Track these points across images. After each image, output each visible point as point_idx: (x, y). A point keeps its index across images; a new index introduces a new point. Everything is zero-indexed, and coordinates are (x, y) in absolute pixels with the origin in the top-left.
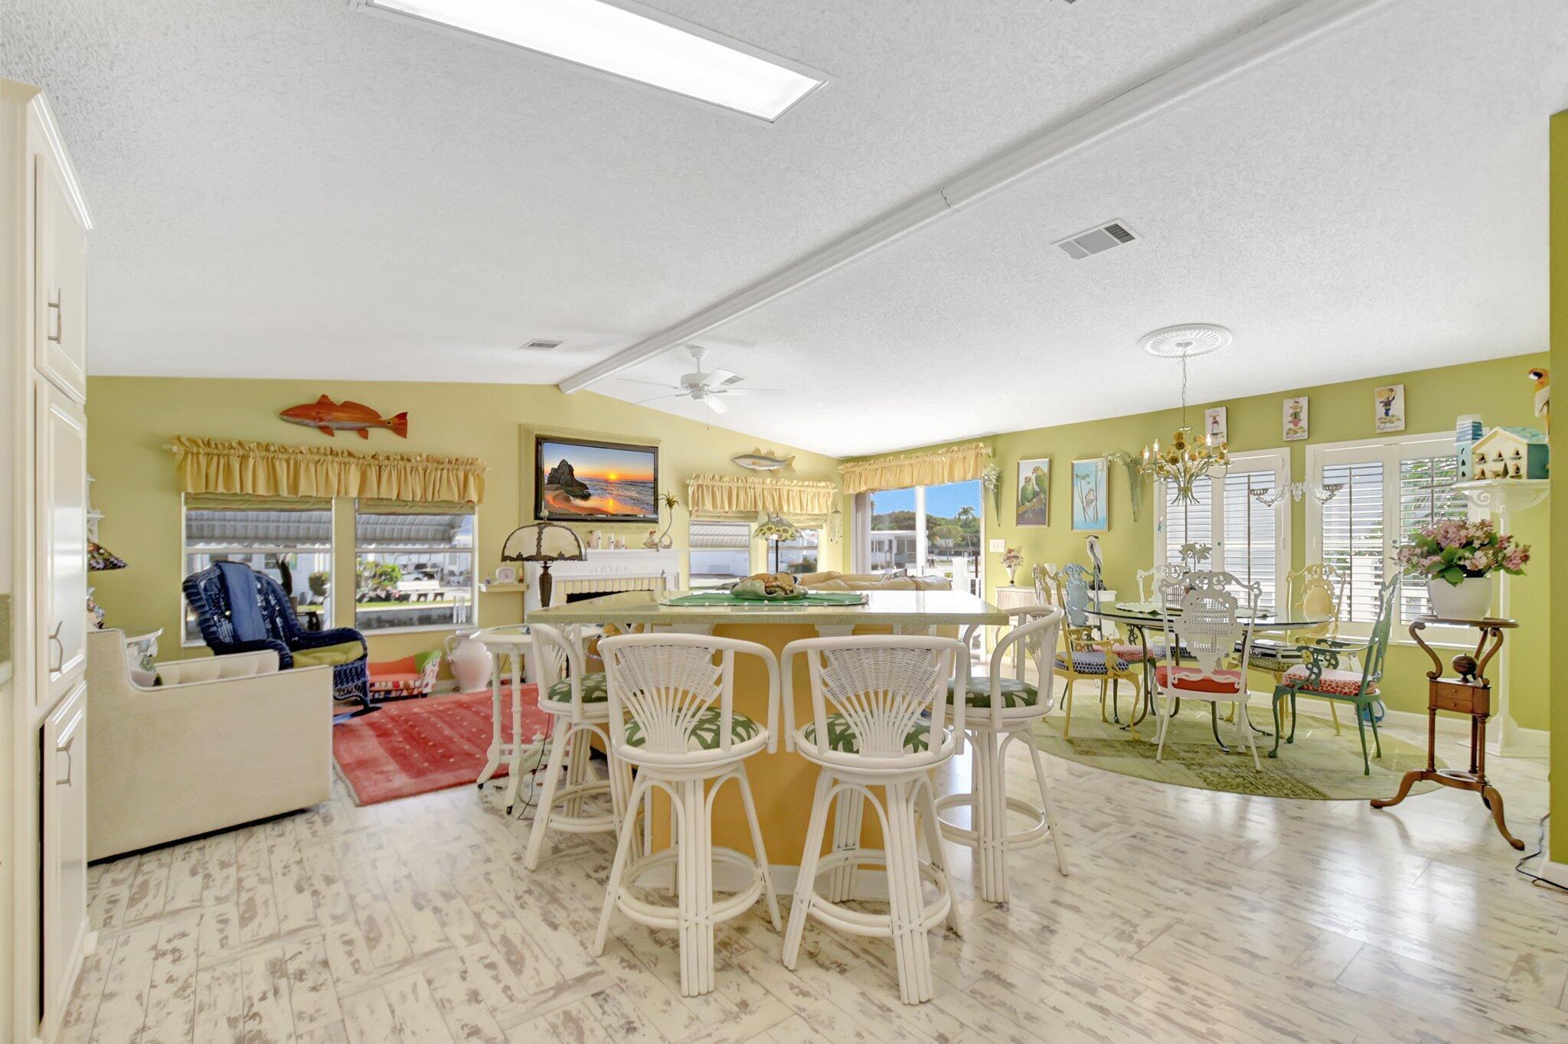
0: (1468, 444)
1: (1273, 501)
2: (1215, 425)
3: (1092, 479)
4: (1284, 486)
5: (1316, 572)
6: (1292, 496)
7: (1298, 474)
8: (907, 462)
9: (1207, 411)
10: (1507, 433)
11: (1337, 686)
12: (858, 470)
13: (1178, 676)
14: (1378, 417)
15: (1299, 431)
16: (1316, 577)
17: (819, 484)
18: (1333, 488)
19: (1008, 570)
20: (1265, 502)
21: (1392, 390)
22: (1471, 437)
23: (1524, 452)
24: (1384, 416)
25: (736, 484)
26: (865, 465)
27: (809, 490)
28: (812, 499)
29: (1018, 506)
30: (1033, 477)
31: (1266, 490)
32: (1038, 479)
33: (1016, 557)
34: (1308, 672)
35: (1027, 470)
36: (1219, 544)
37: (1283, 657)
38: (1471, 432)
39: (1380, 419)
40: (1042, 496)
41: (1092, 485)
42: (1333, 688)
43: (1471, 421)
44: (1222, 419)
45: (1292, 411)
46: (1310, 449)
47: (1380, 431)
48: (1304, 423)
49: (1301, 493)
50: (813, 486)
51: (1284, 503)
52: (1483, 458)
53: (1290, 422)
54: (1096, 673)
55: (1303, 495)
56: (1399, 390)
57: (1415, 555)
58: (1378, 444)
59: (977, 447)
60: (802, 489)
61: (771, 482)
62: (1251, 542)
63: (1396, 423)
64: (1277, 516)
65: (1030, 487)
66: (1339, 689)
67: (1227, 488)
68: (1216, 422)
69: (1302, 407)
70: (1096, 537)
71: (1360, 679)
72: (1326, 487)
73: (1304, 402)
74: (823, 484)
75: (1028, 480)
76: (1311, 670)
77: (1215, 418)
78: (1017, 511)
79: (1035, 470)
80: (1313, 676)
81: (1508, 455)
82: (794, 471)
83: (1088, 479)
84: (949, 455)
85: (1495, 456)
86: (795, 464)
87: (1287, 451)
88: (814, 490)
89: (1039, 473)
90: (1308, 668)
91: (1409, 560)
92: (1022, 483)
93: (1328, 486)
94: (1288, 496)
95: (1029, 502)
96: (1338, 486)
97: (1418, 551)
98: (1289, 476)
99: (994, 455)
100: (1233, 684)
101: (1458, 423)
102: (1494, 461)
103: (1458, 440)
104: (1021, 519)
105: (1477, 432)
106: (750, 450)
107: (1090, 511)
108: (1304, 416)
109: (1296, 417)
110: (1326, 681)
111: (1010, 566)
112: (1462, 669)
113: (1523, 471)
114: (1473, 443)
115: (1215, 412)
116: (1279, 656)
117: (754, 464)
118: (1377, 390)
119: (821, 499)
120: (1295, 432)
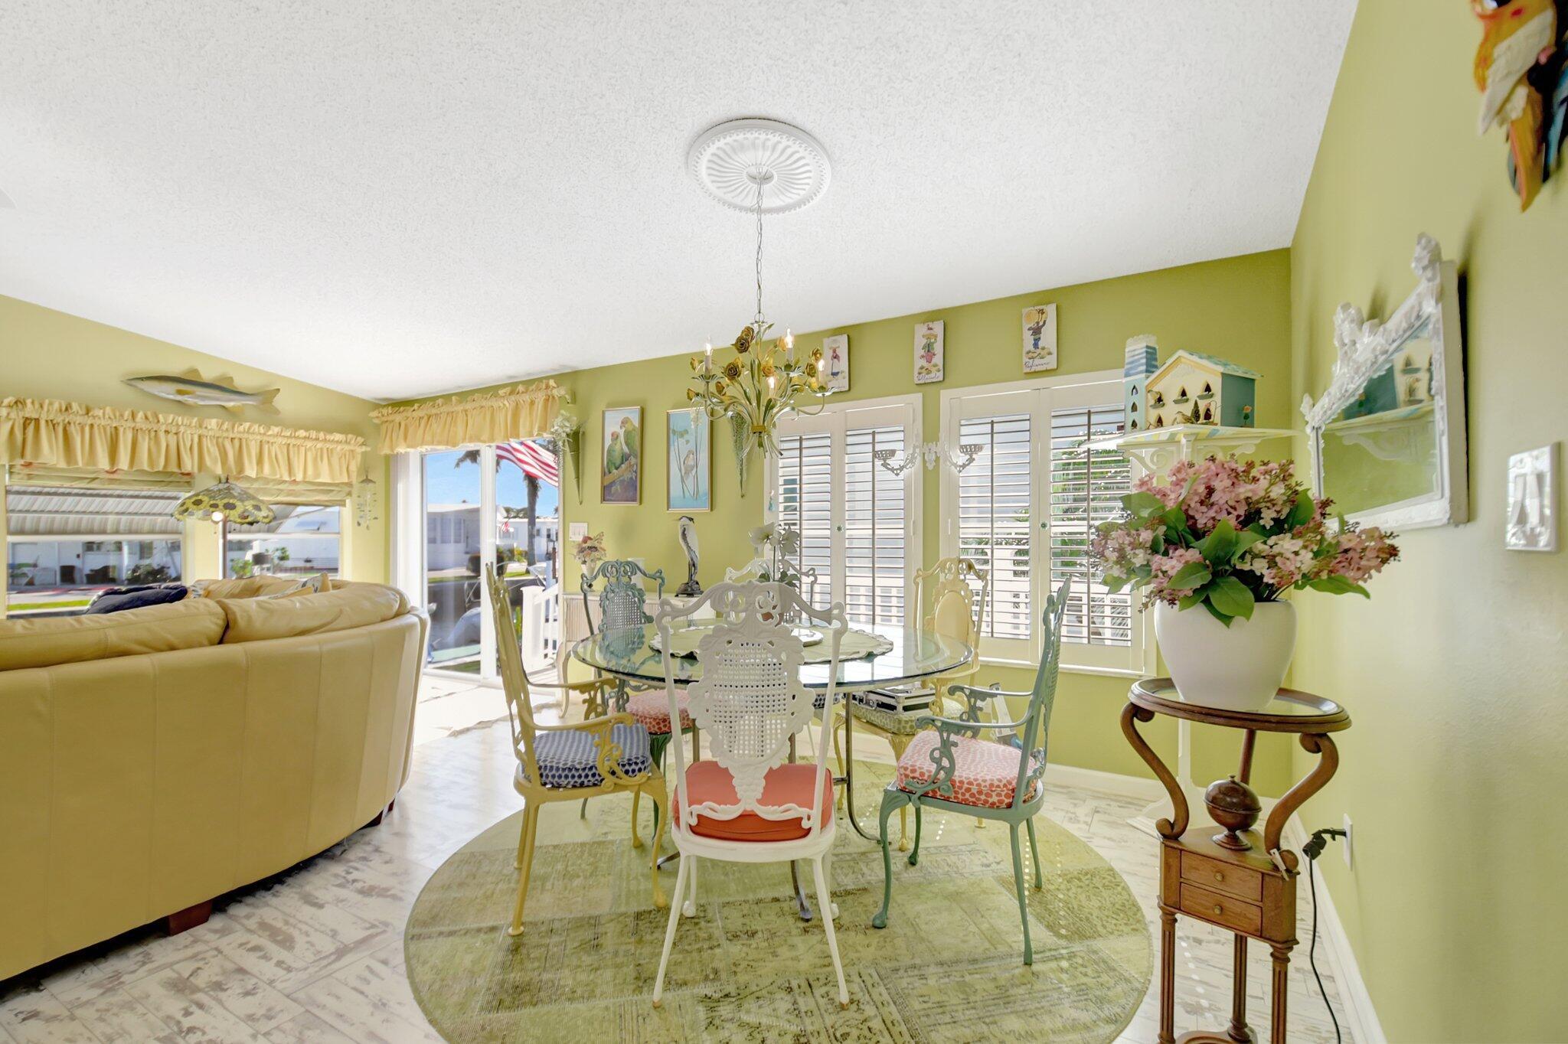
0: (1140, 379)
1: (901, 468)
2: (836, 360)
3: (691, 437)
4: (915, 447)
5: (950, 569)
6: (924, 462)
7: (930, 432)
8: (460, 408)
9: (826, 341)
10: (1195, 358)
11: (980, 792)
12: (398, 418)
13: (697, 809)
14: (1025, 350)
15: (934, 370)
16: (950, 577)
17: (330, 437)
18: (971, 450)
19: (583, 566)
20: (892, 470)
21: (1042, 312)
22: (1144, 368)
23: (1217, 388)
24: (1032, 348)
25: (131, 424)
26: (409, 412)
27: (309, 444)
28: (315, 460)
29: (604, 474)
30: (622, 432)
31: (893, 453)
32: (627, 434)
33: (595, 548)
34: (934, 767)
35: (613, 423)
36: (839, 529)
37: (906, 709)
38: (1144, 361)
39: (1028, 352)
40: (633, 460)
41: (691, 446)
42: (973, 796)
43: (1145, 345)
44: (843, 353)
45: (924, 341)
46: (946, 395)
47: (1028, 370)
48: (938, 360)
49: (934, 457)
50: (317, 439)
51: (913, 471)
52: (1160, 400)
53: (923, 356)
54: (582, 785)
55: (937, 459)
56: (1051, 310)
57: (1141, 545)
58: (1022, 389)
59: (547, 387)
60: (293, 441)
61: (220, 426)
62: (876, 526)
63: (1048, 358)
64: (907, 489)
65: (617, 447)
66: (983, 797)
67: (849, 449)
68: (836, 357)
69: (936, 336)
70: (691, 519)
71: (1015, 772)
72: (964, 449)
73: (938, 328)
74: (338, 437)
75: (615, 437)
76: (938, 761)
77: (834, 351)
78: (602, 483)
79: (624, 422)
80: (942, 774)
81: (1195, 391)
82: (277, 412)
83: (686, 437)
84: (513, 398)
85: (1176, 395)
86: (280, 402)
87: (917, 398)
88: (319, 445)
89: (629, 427)
90: (933, 759)
91: (1122, 558)
92: (608, 442)
93: (966, 446)
94: (918, 461)
95: (617, 468)
96: (978, 448)
97: (1146, 536)
98: (921, 434)
99: (574, 400)
100: (800, 819)
101: (1127, 350)
102: (1176, 402)
103: (1127, 375)
104: (607, 494)
105: (1152, 360)
106: (176, 368)
107: (690, 482)
108: (938, 348)
109: (929, 348)
110: (961, 782)
111: (584, 562)
112: (1230, 819)
113: (1217, 416)
114: (1147, 377)
115: (835, 341)
116: (900, 708)
117: (180, 392)
118: (1025, 311)
119: (335, 461)
120: (929, 372)
